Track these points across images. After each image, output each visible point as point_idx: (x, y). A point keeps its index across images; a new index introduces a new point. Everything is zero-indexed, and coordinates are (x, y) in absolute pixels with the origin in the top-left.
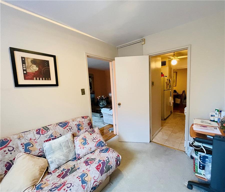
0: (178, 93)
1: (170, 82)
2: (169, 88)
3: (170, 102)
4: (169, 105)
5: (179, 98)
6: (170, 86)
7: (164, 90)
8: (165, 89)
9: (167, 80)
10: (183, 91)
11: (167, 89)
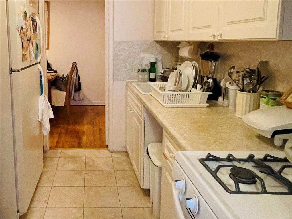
0: (56, 72)
1: (35, 30)
2: (33, 56)
3: (42, 119)
4: (37, 133)
5: (61, 90)
6: (37, 46)
7: (12, 71)
8: (18, 64)
9: (22, 18)
10: (73, 65)
11: (27, 63)
